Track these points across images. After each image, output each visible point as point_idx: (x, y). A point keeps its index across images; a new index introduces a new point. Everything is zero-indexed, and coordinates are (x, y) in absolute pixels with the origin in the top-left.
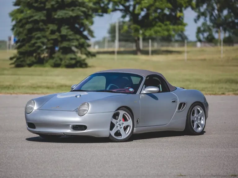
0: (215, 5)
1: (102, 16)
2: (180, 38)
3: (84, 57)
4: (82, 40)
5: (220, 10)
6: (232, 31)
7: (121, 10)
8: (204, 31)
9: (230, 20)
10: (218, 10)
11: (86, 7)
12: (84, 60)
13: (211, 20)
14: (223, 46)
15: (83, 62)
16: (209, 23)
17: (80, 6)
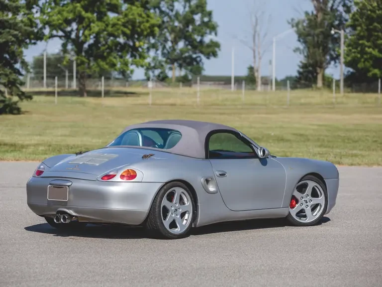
0: (168, 34)
1: (35, 44)
2: (121, 76)
3: (15, 99)
4: (13, 76)
5: (175, 42)
6: (189, 68)
7: (60, 37)
8: (155, 68)
9: (187, 54)
10: (172, 42)
11: (19, 29)
12: (16, 103)
13: (163, 54)
14: (183, 86)
15: (14, 106)
16: (160, 58)
17: (10, 28)
